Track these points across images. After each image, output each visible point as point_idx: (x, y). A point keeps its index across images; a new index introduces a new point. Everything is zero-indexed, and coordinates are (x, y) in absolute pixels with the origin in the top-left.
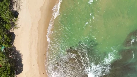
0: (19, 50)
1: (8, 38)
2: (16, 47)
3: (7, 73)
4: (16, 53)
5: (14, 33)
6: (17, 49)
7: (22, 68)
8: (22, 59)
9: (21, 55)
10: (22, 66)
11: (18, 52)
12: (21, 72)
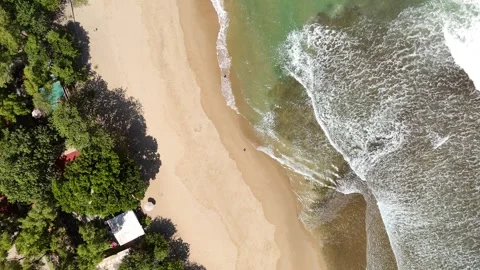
0: (118, 87)
1: (64, 40)
2: (103, 78)
3: (109, 169)
4: (113, 102)
5: (78, 24)
6: (111, 87)
7: (154, 156)
8: (143, 119)
9: (134, 104)
10: (152, 145)
11: (117, 96)
12: (158, 171)
